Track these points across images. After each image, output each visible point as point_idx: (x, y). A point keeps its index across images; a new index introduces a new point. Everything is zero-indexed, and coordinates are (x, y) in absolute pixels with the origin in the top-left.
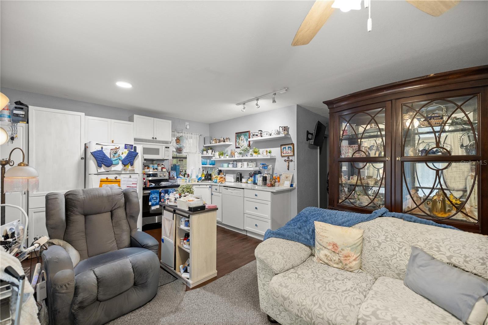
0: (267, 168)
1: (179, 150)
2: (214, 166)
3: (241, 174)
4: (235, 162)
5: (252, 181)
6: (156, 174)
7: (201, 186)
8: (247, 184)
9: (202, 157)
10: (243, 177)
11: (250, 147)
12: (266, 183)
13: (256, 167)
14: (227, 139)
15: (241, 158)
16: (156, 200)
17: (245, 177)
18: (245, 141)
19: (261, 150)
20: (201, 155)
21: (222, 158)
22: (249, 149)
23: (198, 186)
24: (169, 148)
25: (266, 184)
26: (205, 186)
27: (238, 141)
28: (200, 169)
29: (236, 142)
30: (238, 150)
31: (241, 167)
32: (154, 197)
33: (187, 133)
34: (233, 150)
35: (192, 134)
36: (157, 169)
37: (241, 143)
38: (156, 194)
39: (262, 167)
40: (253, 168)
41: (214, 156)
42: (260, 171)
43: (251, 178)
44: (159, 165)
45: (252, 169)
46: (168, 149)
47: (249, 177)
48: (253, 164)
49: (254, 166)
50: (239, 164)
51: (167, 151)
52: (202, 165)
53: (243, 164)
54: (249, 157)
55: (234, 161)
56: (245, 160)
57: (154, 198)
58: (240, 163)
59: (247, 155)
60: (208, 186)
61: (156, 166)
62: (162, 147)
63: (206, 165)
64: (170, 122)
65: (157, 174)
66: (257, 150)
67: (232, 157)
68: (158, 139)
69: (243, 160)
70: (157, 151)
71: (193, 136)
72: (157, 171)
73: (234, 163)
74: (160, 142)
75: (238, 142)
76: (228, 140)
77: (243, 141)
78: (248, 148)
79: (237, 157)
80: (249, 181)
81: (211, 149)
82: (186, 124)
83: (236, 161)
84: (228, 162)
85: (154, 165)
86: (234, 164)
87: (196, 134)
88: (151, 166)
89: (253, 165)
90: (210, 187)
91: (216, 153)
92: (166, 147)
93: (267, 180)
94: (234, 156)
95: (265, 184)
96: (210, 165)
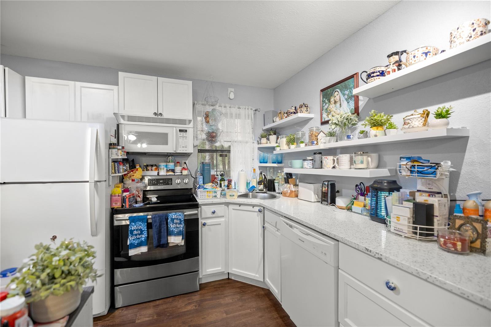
0: (434, 173)
1: (212, 136)
2: (280, 165)
3: (333, 186)
4: (318, 156)
5: (365, 206)
6: (169, 179)
7: (242, 207)
8: (348, 213)
9: (259, 149)
10: (338, 192)
11: (358, 114)
12: (432, 230)
13: (378, 167)
14: (301, 107)
15: (333, 144)
16: (138, 236)
17: (344, 191)
18: (345, 103)
19: (397, 119)
20: (257, 146)
21: (293, 148)
22: (357, 119)
23: (237, 207)
24: (186, 131)
25: (433, 235)
26: (250, 208)
27: (326, 107)
28: (254, 170)
29: (322, 110)
30: (326, 128)
31: (334, 167)
32: (134, 230)
33: (230, 107)
34: (315, 129)
35: (239, 108)
36: (173, 171)
37: (334, 109)
38: (140, 223)
39: (408, 167)
40: (368, 170)
41: (280, 147)
42: (395, 182)
43: (361, 198)
44: (178, 164)
45: (366, 174)
46: (184, 133)
47: (355, 194)
48: (369, 159)
49: (373, 164)
50: (328, 161)
51: (183, 137)
52: (261, 163)
53: (338, 159)
54: (356, 141)
55: (315, 154)
56: (345, 150)
57: (135, 232)
58: (331, 158)
59: (348, 137)
60: (257, 209)
61: (171, 165)
62: (171, 131)
63: (266, 163)
64: (190, 83)
65: (171, 179)
66: (383, 117)
67: (312, 143)
68: (165, 116)
69: (338, 151)
70: (163, 138)
71: (242, 111)
72: (172, 174)
73: (314, 158)
74: (168, 121)
75: (326, 109)
76: (304, 109)
77: (338, 105)
78: (354, 117)
79: (324, 143)
80: (357, 207)
81: (275, 134)
82: (229, 91)
83: (320, 153)
84: (302, 156)
85: (167, 163)
86: (315, 161)
87: (247, 107)
88: (162, 165)
89: (368, 163)
90: (260, 211)
91: (282, 139)
92: (180, 131)
93: (436, 220)
94: (315, 142)
95: (427, 235)
96: (273, 163)
